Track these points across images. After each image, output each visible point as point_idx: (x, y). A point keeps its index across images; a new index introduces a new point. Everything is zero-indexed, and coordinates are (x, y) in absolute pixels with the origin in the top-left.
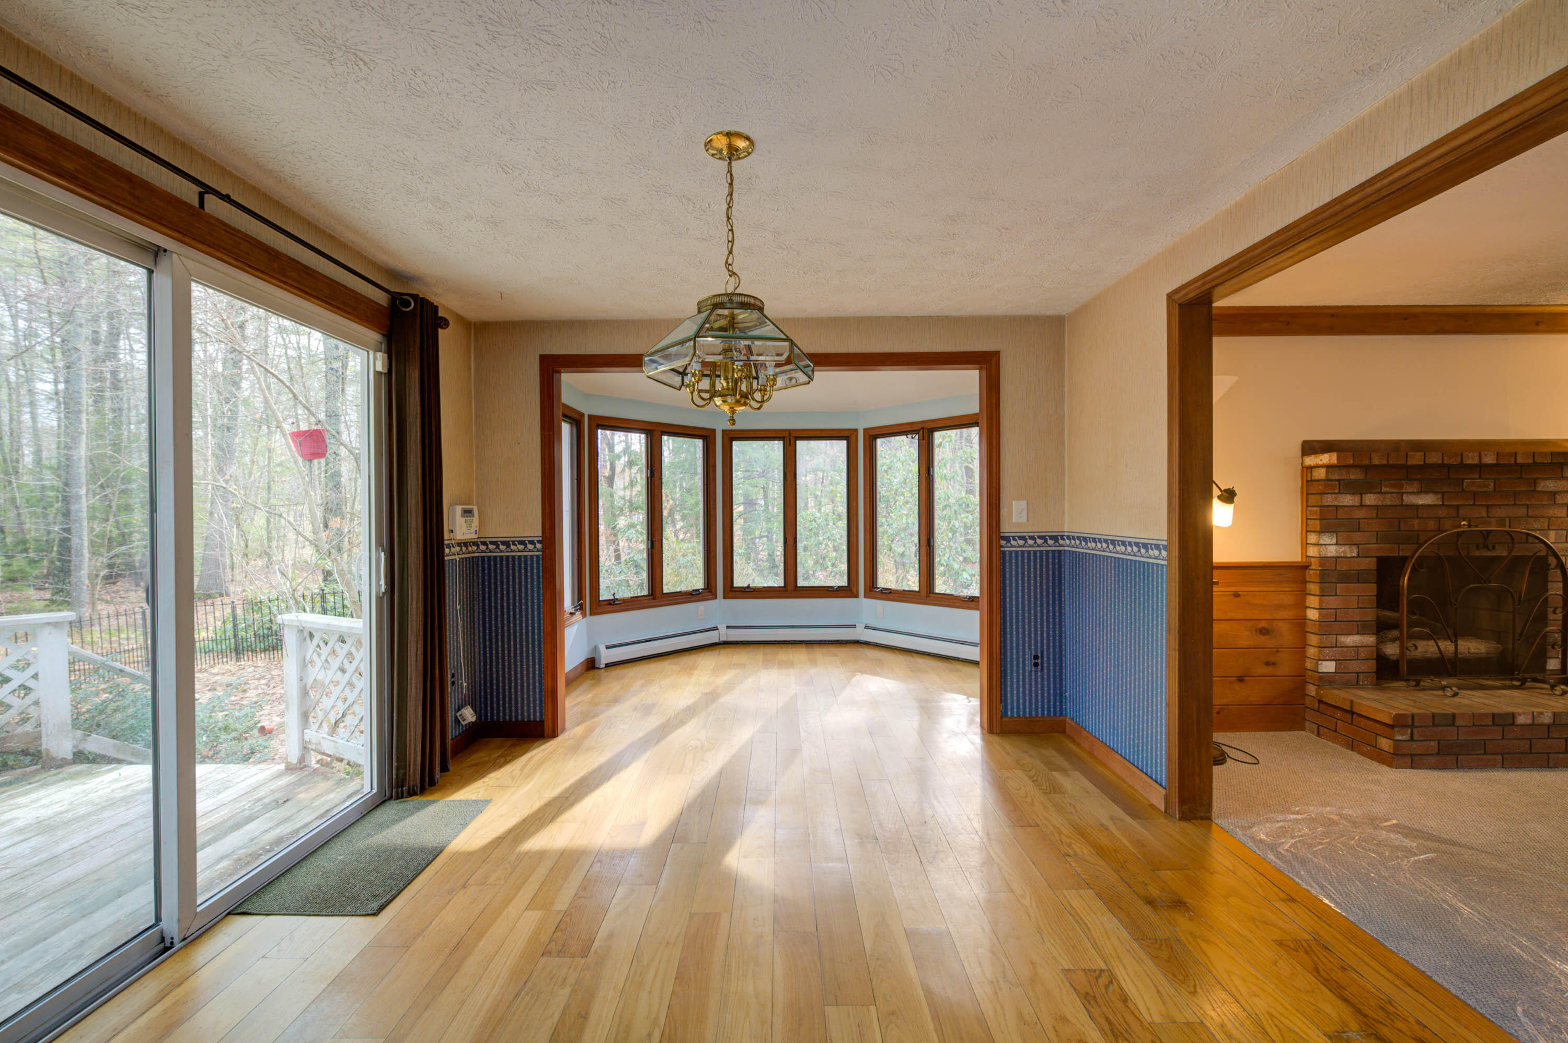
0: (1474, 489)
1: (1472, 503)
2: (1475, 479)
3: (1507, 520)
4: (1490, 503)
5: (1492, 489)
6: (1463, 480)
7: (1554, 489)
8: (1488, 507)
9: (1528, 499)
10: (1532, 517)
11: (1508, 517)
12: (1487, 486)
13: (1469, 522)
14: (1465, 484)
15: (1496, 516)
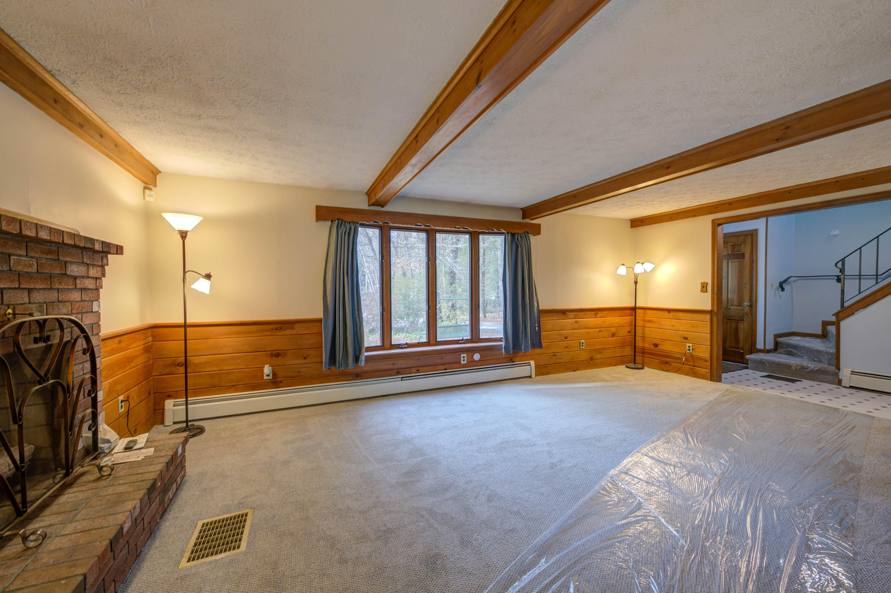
0: (20, 268)
1: (17, 286)
2: (21, 256)
3: (45, 305)
4: (32, 286)
5: (35, 271)
6: (9, 255)
7: (76, 274)
8: (30, 291)
9: (60, 283)
10: (61, 302)
11: (45, 303)
12: (31, 266)
13: (14, 310)
14: (12, 262)
15: (37, 301)
